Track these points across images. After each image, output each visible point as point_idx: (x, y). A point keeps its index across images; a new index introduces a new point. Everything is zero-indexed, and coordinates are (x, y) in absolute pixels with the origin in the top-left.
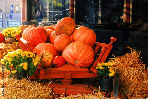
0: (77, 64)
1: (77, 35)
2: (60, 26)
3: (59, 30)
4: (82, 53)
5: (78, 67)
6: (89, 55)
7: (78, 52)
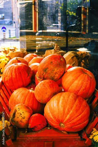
0: (62, 128)
1: (67, 82)
2: (43, 67)
3: (42, 73)
4: (70, 113)
5: (64, 132)
6: (80, 116)
7: (64, 112)
